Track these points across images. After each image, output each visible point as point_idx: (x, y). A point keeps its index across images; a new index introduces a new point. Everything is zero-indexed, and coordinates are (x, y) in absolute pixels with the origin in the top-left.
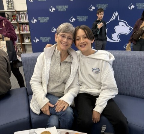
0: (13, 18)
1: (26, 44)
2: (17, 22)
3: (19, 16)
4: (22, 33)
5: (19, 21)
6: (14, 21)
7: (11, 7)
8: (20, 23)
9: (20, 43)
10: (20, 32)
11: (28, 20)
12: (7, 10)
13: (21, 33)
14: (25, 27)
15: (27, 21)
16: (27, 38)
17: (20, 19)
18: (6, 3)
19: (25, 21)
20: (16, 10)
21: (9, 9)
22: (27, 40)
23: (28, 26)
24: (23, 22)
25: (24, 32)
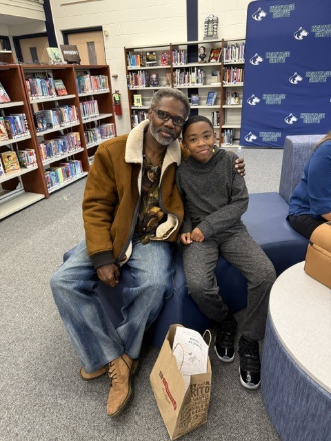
0: (212, 56)
1: (228, 108)
2: (220, 64)
3: (227, 51)
4: (227, 84)
5: (225, 61)
6: (213, 60)
7: (212, 34)
8: (225, 66)
9: (219, 106)
10: (223, 84)
11: (243, 59)
12: (204, 39)
13: (224, 86)
14: (235, 74)
15: (242, 61)
16: (232, 96)
17: (227, 58)
18: (204, 25)
19: (237, 61)
20: (223, 40)
21: (207, 36)
22: (233, 99)
23: (240, 71)
24: (233, 63)
25: (232, 84)
